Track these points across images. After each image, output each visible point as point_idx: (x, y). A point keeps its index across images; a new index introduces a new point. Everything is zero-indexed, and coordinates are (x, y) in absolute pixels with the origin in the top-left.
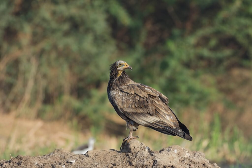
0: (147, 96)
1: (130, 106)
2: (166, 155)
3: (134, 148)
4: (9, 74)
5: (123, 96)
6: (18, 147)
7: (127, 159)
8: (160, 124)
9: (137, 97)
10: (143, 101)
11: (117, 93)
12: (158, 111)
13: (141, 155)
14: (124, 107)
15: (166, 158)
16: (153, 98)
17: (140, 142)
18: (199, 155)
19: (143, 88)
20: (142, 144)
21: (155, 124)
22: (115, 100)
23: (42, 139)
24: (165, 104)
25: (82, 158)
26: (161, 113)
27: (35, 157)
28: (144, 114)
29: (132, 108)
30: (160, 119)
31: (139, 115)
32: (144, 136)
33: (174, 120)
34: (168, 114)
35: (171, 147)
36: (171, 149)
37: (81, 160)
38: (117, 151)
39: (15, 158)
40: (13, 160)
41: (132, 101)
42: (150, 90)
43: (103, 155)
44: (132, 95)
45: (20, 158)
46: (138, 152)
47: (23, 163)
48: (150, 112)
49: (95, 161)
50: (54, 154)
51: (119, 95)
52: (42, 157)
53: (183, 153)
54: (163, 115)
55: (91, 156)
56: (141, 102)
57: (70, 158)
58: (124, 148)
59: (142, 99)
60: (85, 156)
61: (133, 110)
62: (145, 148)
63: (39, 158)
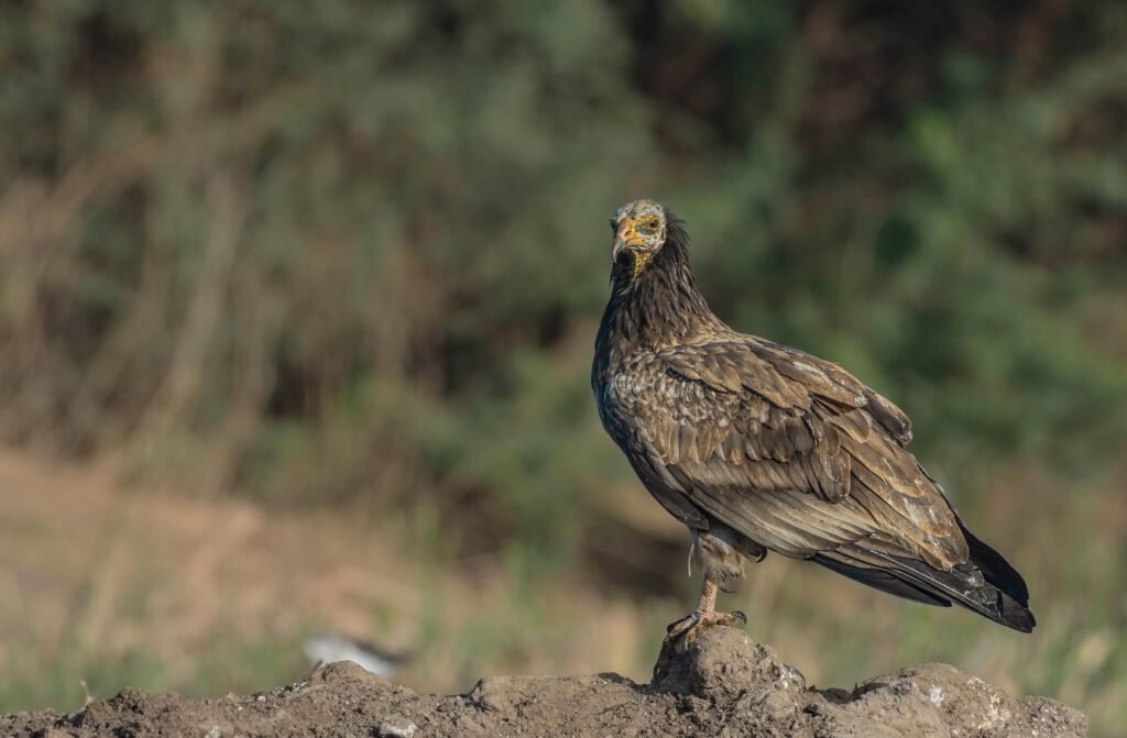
0: (807, 403)
1: (721, 453)
2: (883, 712)
3: (724, 670)
4: (94, 257)
5: (681, 399)
6: (126, 638)
7: (684, 728)
8: (874, 548)
9: (759, 410)
10: (790, 428)
11: (652, 385)
12: (865, 482)
13: (758, 709)
14: (685, 458)
15: (881, 726)
16: (834, 413)
17: (751, 642)
18: (1056, 718)
19: (785, 360)
20: (762, 650)
21: (851, 545)
22: (638, 421)
23: (255, 599)
24: (895, 443)
25: (452, 715)
26: (882, 492)
27: (210, 702)
28: (790, 493)
29: (729, 462)
30: (875, 520)
31: (764, 500)
32: (779, 604)
33: (942, 526)
34: (913, 495)
35: (913, 674)
36: (914, 685)
37: (448, 726)
38: (635, 686)
39: (104, 701)
40: (95, 712)
41: (727, 428)
42: (822, 373)
43: (559, 700)
44: (733, 397)
45: (131, 703)
46: (743, 692)
47: (144, 732)
48: (824, 485)
49: (519, 731)
50: (307, 690)
51: (663, 396)
52: (245, 704)
53: (975, 704)
54: (890, 502)
55: (499, 706)
56: (780, 434)
57: (392, 713)
58: (671, 670)
59: (785, 418)
60: (467, 705)
61: (736, 472)
62: (779, 676)
63: (228, 708)
